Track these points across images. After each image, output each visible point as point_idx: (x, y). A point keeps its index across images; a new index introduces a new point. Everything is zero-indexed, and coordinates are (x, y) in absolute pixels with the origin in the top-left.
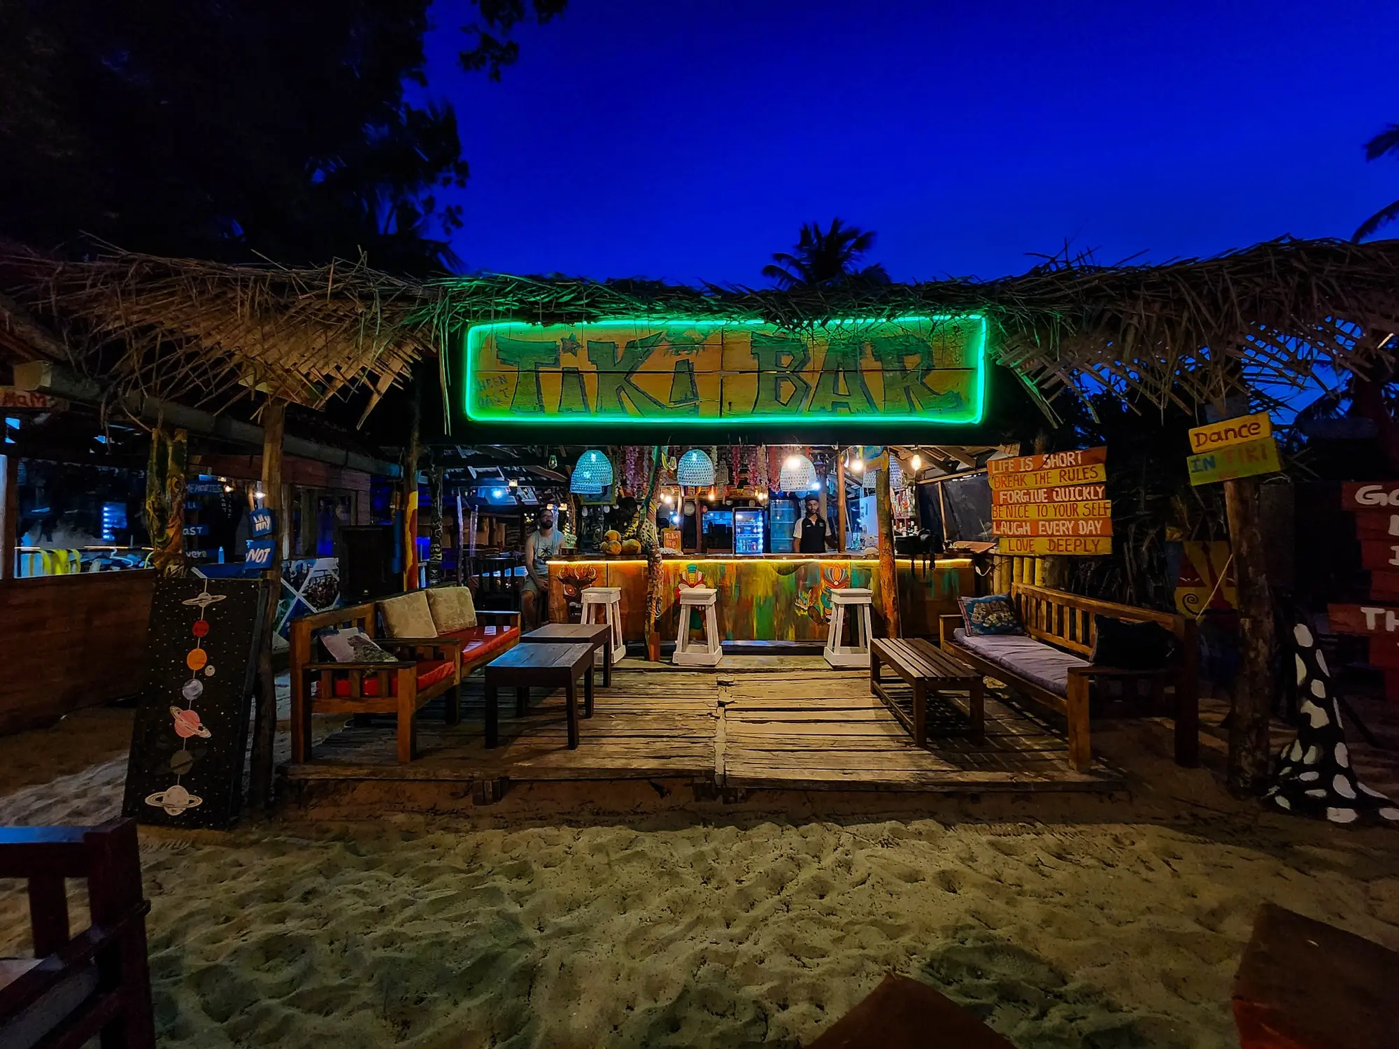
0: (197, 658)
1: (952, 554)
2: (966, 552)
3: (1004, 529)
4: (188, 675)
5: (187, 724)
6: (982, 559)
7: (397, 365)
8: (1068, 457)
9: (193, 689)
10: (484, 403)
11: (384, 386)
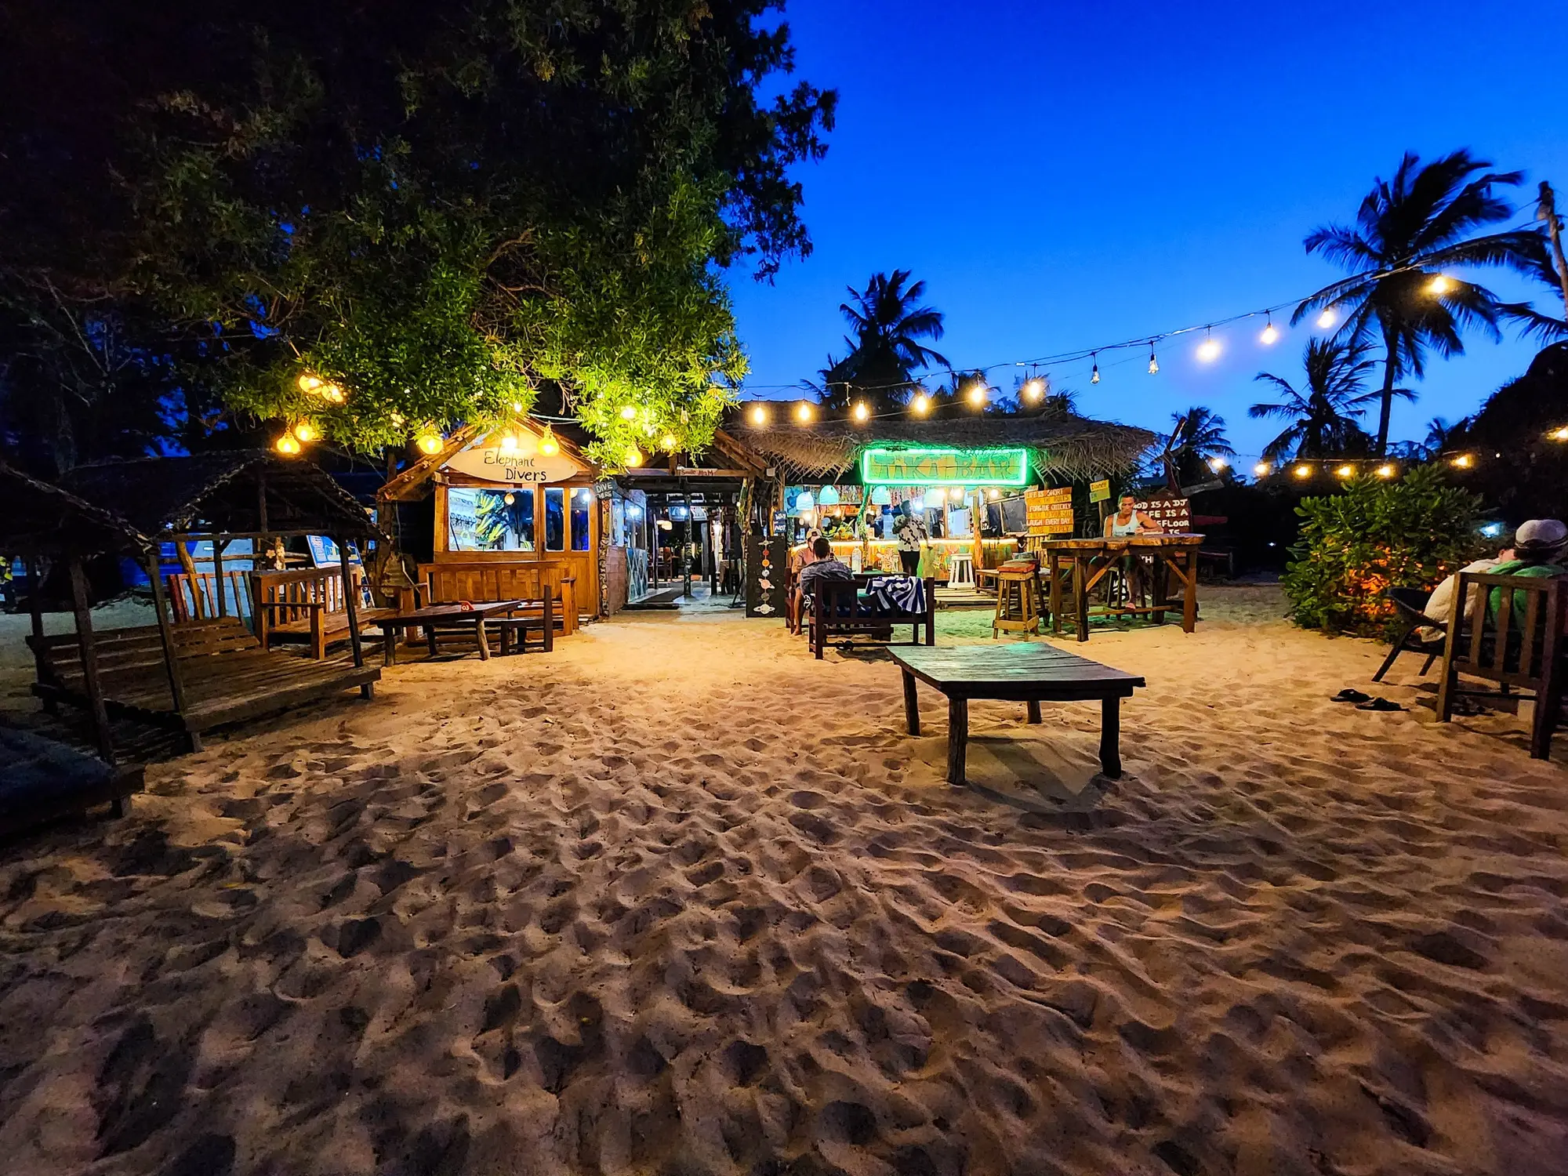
0: (766, 563)
1: (1007, 537)
2: (1014, 536)
3: (1032, 523)
4: (764, 568)
5: (766, 584)
6: (1021, 540)
7: (846, 465)
8: (1057, 491)
9: (765, 573)
10: (870, 477)
11: (842, 471)
